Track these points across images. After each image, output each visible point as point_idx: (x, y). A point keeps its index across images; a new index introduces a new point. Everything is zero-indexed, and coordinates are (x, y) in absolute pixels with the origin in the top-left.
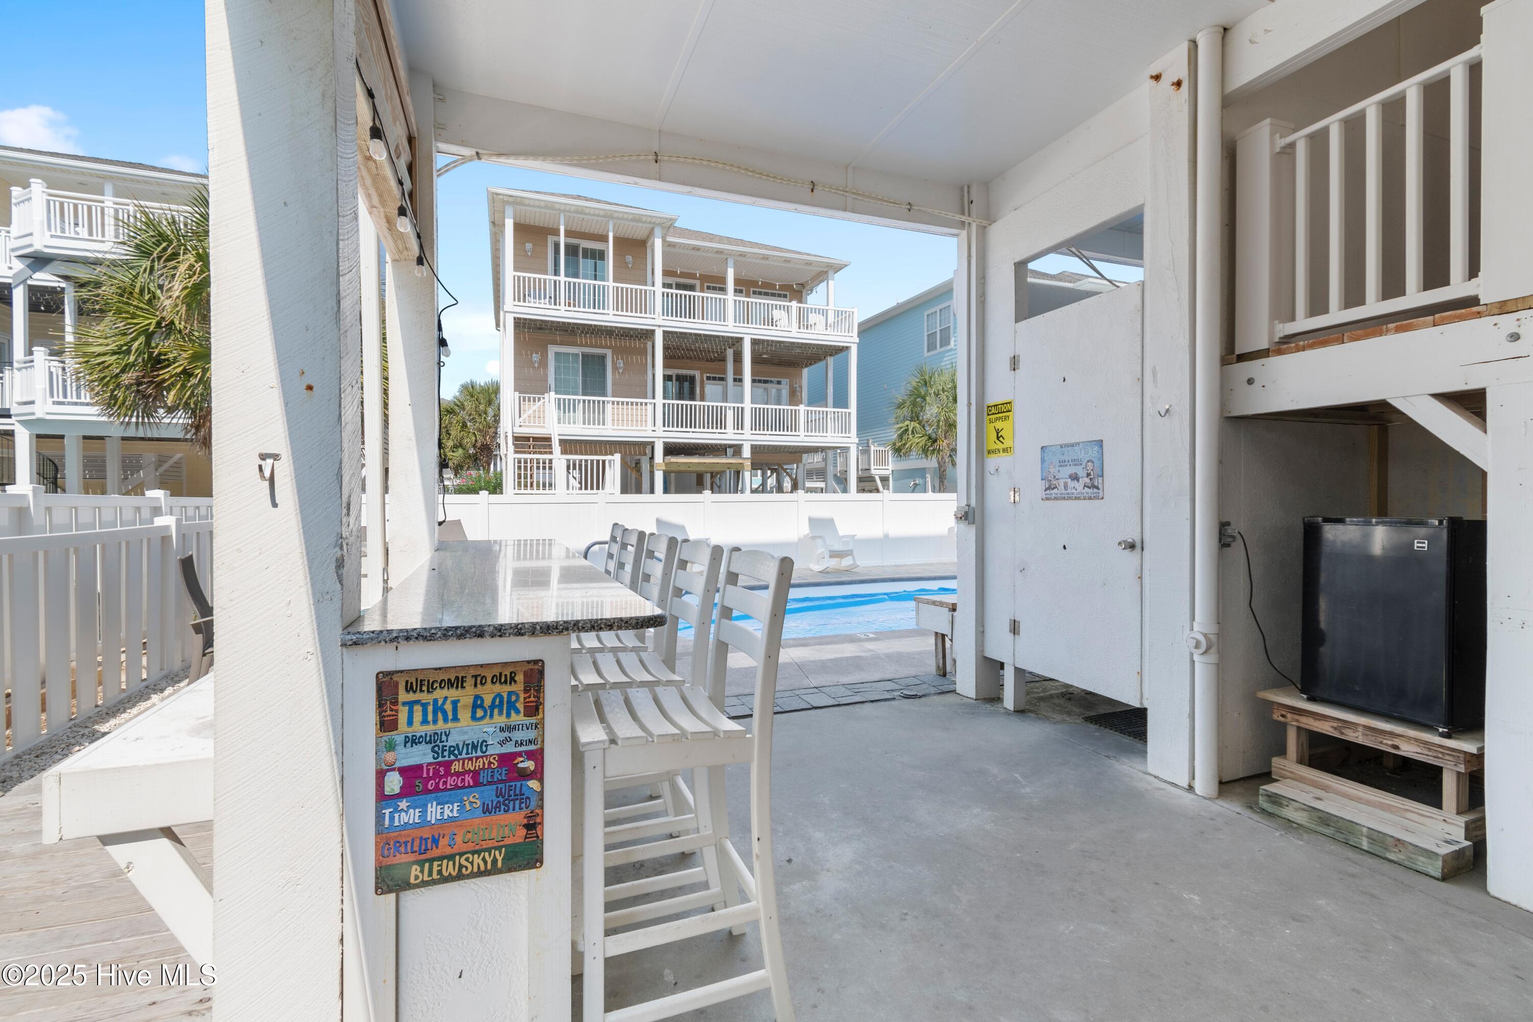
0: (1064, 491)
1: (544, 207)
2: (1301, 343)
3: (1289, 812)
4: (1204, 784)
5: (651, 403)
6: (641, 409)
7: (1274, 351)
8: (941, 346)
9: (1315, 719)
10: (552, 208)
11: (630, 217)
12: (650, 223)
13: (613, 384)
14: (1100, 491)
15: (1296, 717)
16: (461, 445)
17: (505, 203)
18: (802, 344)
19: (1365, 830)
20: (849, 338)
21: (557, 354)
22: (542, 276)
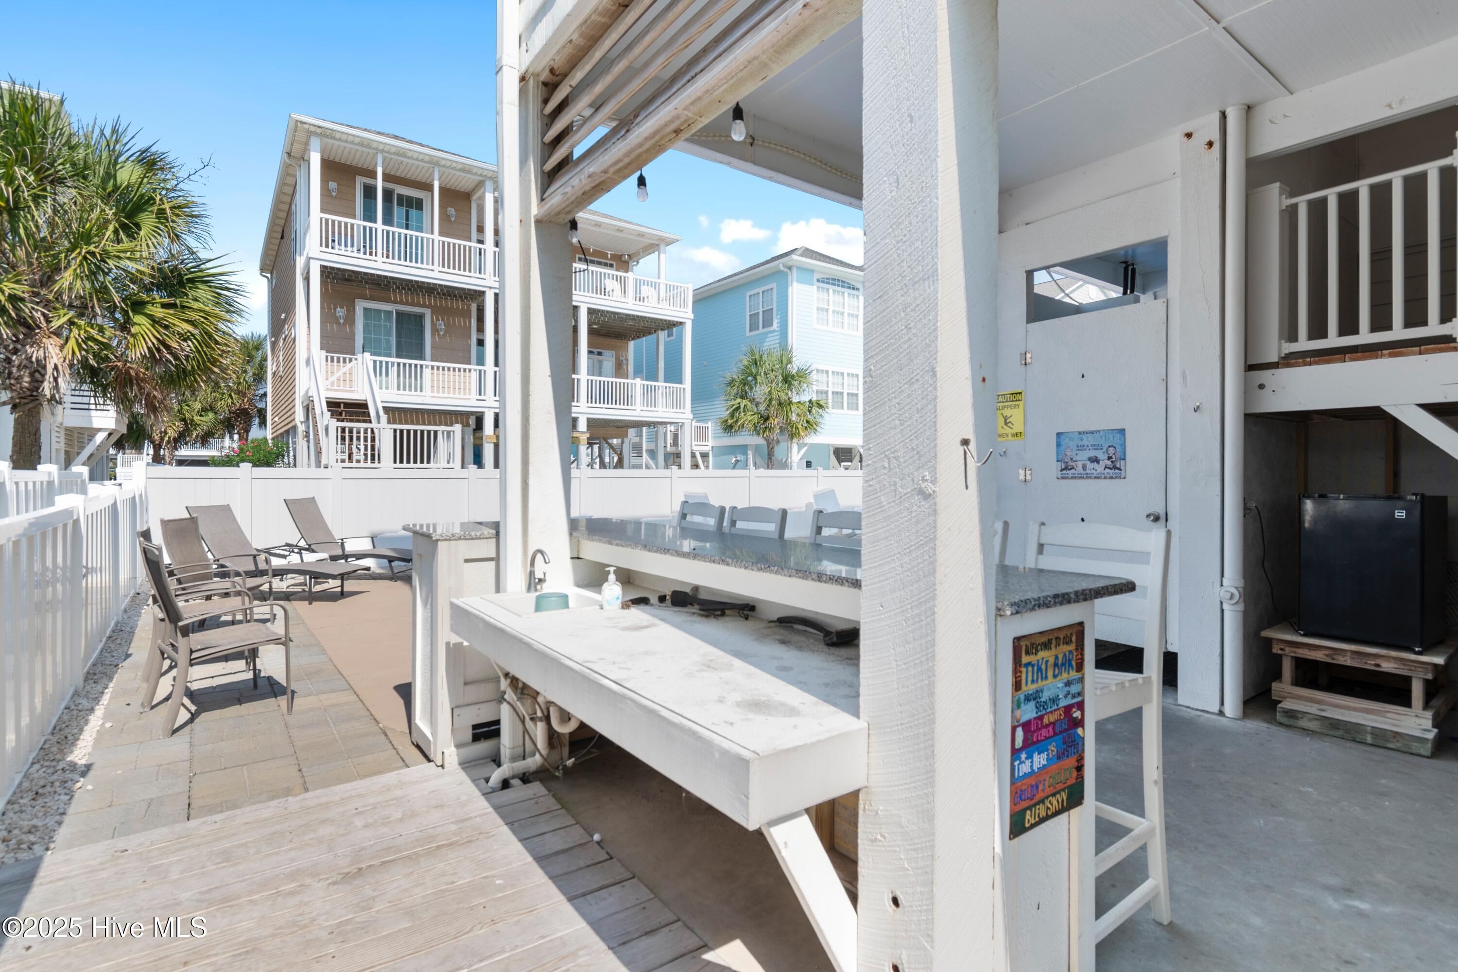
0: (1082, 472)
1: (358, 144)
2: (1308, 360)
3: (1304, 723)
4: (1232, 707)
5: (475, 370)
6: (465, 376)
7: (1283, 364)
8: (763, 327)
9: (1310, 650)
10: (368, 146)
11: (460, 166)
12: (481, 175)
13: (433, 348)
14: (1122, 472)
15: (1293, 649)
16: (212, 408)
17: (310, 134)
18: (638, 316)
19: (1369, 729)
20: (684, 313)
21: (365, 309)
22: (350, 221)
